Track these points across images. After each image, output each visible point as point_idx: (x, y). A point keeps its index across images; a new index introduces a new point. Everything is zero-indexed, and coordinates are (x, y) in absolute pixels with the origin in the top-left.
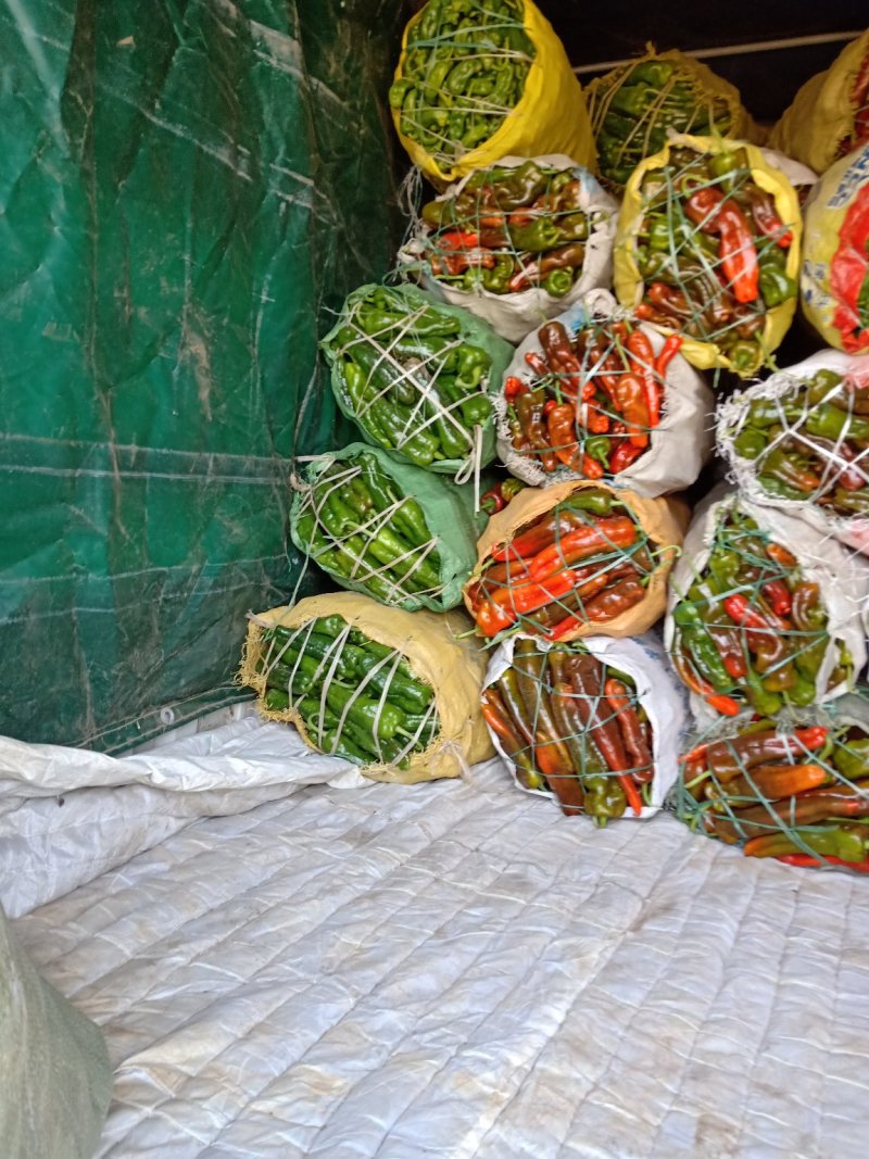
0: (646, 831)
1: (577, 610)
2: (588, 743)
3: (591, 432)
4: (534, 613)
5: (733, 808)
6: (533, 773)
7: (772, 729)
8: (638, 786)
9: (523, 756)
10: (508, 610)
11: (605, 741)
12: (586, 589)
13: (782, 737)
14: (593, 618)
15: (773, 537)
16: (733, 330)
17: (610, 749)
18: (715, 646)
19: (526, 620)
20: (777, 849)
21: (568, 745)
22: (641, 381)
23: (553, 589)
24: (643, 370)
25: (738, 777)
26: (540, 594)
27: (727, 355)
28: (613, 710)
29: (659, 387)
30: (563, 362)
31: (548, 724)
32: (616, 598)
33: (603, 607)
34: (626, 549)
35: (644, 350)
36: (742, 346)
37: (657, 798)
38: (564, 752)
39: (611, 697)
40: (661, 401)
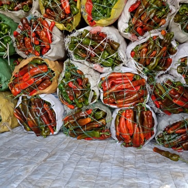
0: (56, 137)
1: (36, 88)
2: (40, 119)
3: (35, 45)
4: (25, 89)
5: (74, 129)
6: (28, 128)
7: (81, 111)
8: (53, 127)
9: (25, 124)
10: (19, 89)
11: (44, 118)
12: (37, 83)
13: (83, 113)
14: (40, 89)
15: (78, 68)
16: (66, 20)
17: (45, 120)
18: (67, 94)
19: (24, 91)
20: (83, 137)
21: (36, 120)
22: (46, 32)
23: (29, 83)
24: (46, 30)
25: (74, 122)
26: (26, 84)
27: (66, 27)
28: (45, 111)
29: (51, 34)
30: (27, 27)
31: (31, 115)
32: (45, 84)
33: (42, 87)
34: (46, 73)
35: (46, 25)
36: (69, 24)
37: (57, 130)
38: (35, 122)
39: (45, 107)
40: (51, 37)
